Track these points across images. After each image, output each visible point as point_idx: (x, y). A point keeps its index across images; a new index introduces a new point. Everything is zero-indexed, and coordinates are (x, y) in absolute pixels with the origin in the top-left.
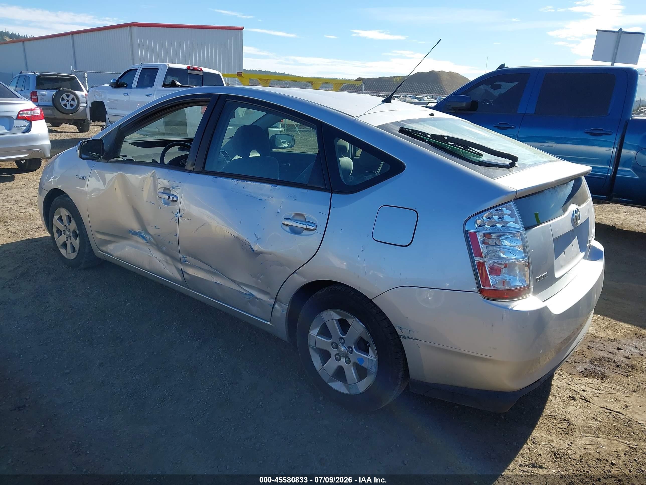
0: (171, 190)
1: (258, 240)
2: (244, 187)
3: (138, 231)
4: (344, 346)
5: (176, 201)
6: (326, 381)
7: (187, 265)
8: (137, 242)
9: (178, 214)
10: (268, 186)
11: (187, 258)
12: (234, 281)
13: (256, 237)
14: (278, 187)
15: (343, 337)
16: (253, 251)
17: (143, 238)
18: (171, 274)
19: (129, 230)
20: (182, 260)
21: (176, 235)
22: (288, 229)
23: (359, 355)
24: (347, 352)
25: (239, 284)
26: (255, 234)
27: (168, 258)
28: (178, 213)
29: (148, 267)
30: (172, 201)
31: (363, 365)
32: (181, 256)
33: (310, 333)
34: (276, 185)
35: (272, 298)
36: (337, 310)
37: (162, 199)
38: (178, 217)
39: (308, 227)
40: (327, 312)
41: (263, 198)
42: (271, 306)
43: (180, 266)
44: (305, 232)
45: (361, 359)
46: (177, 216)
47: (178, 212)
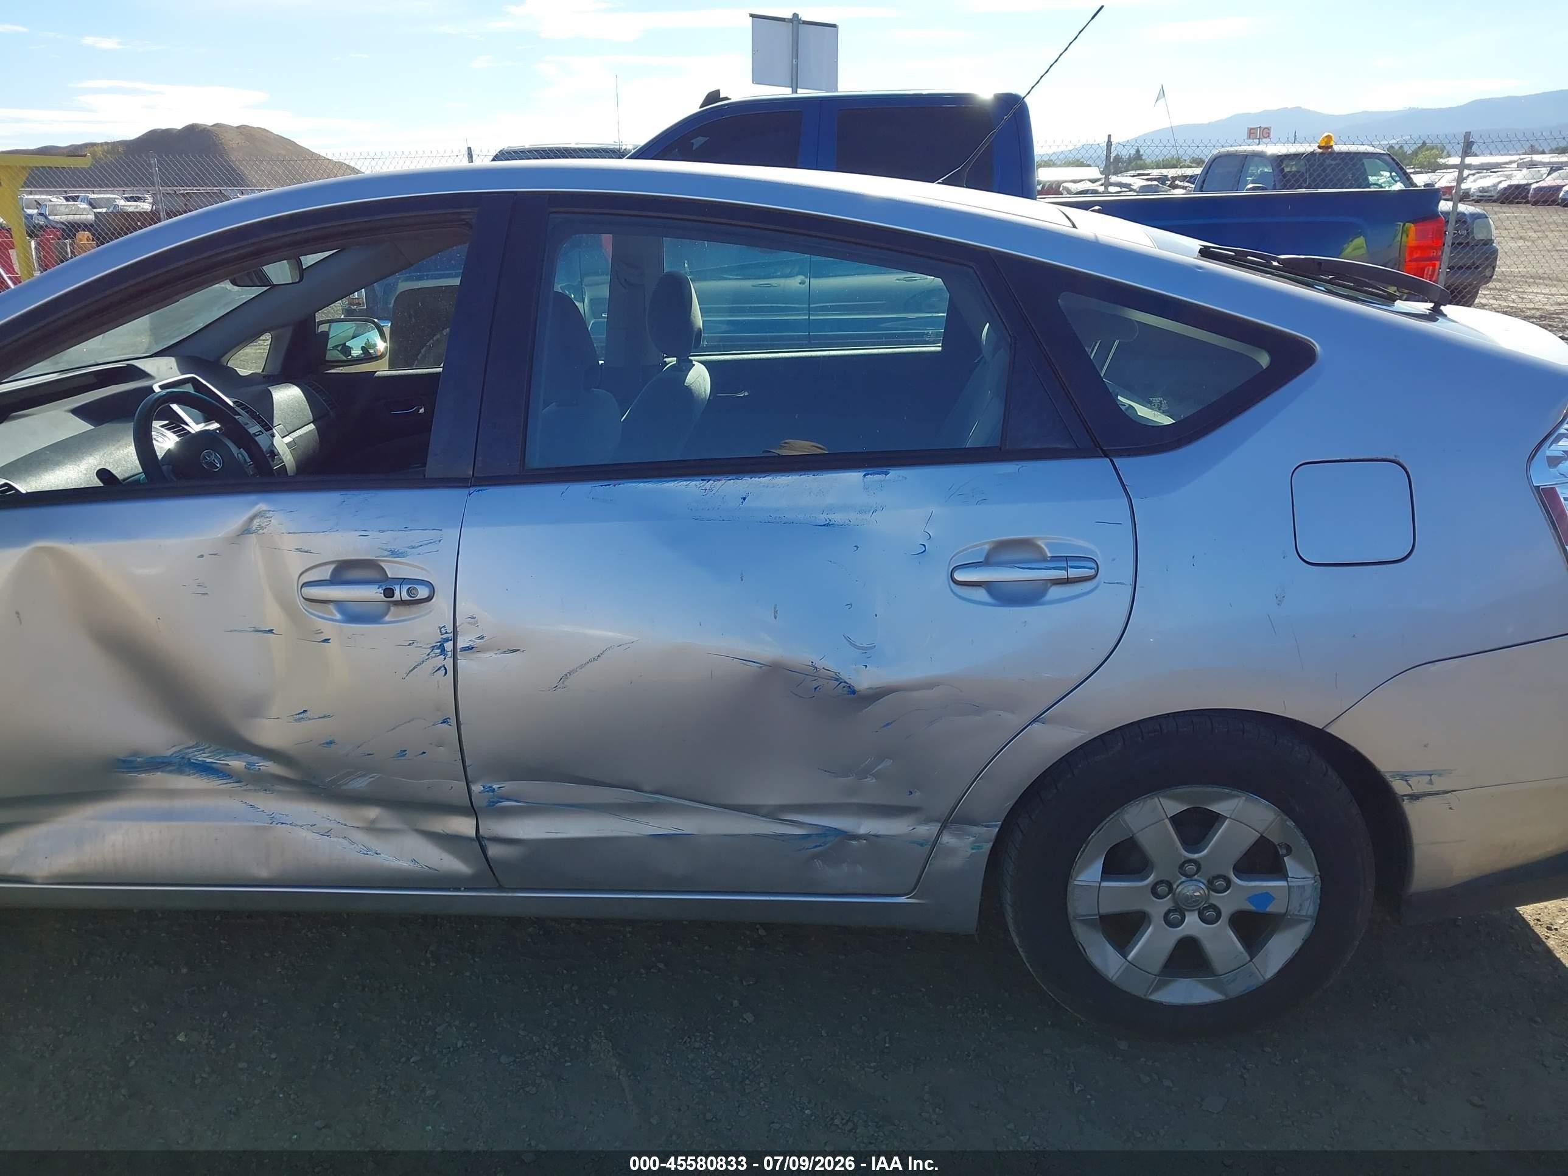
0: (383, 564)
1: (867, 653)
2: (744, 499)
3: (169, 753)
4: (1196, 880)
5: (429, 599)
6: (1139, 992)
7: (505, 813)
8: (172, 793)
9: (451, 643)
10: (853, 477)
11: (508, 786)
12: (752, 810)
13: (855, 646)
14: (894, 473)
15: (1196, 856)
16: (854, 692)
17: (206, 769)
18: (405, 864)
19: (119, 760)
20: (480, 802)
21: (444, 722)
22: (981, 594)
23: (1255, 887)
24: (1209, 892)
25: (773, 813)
26: (848, 639)
27: (373, 812)
28: (447, 640)
29: (263, 873)
30: (402, 603)
31: (1271, 908)
32: (477, 788)
33: (1076, 883)
34: (885, 469)
35: (928, 821)
36: (1180, 790)
37: (331, 607)
38: (450, 654)
39: (1073, 573)
40: (1141, 805)
41: (837, 518)
42: (922, 845)
43: (464, 826)
44: (1055, 592)
45: (1266, 897)
46: (443, 651)
47: (444, 636)
